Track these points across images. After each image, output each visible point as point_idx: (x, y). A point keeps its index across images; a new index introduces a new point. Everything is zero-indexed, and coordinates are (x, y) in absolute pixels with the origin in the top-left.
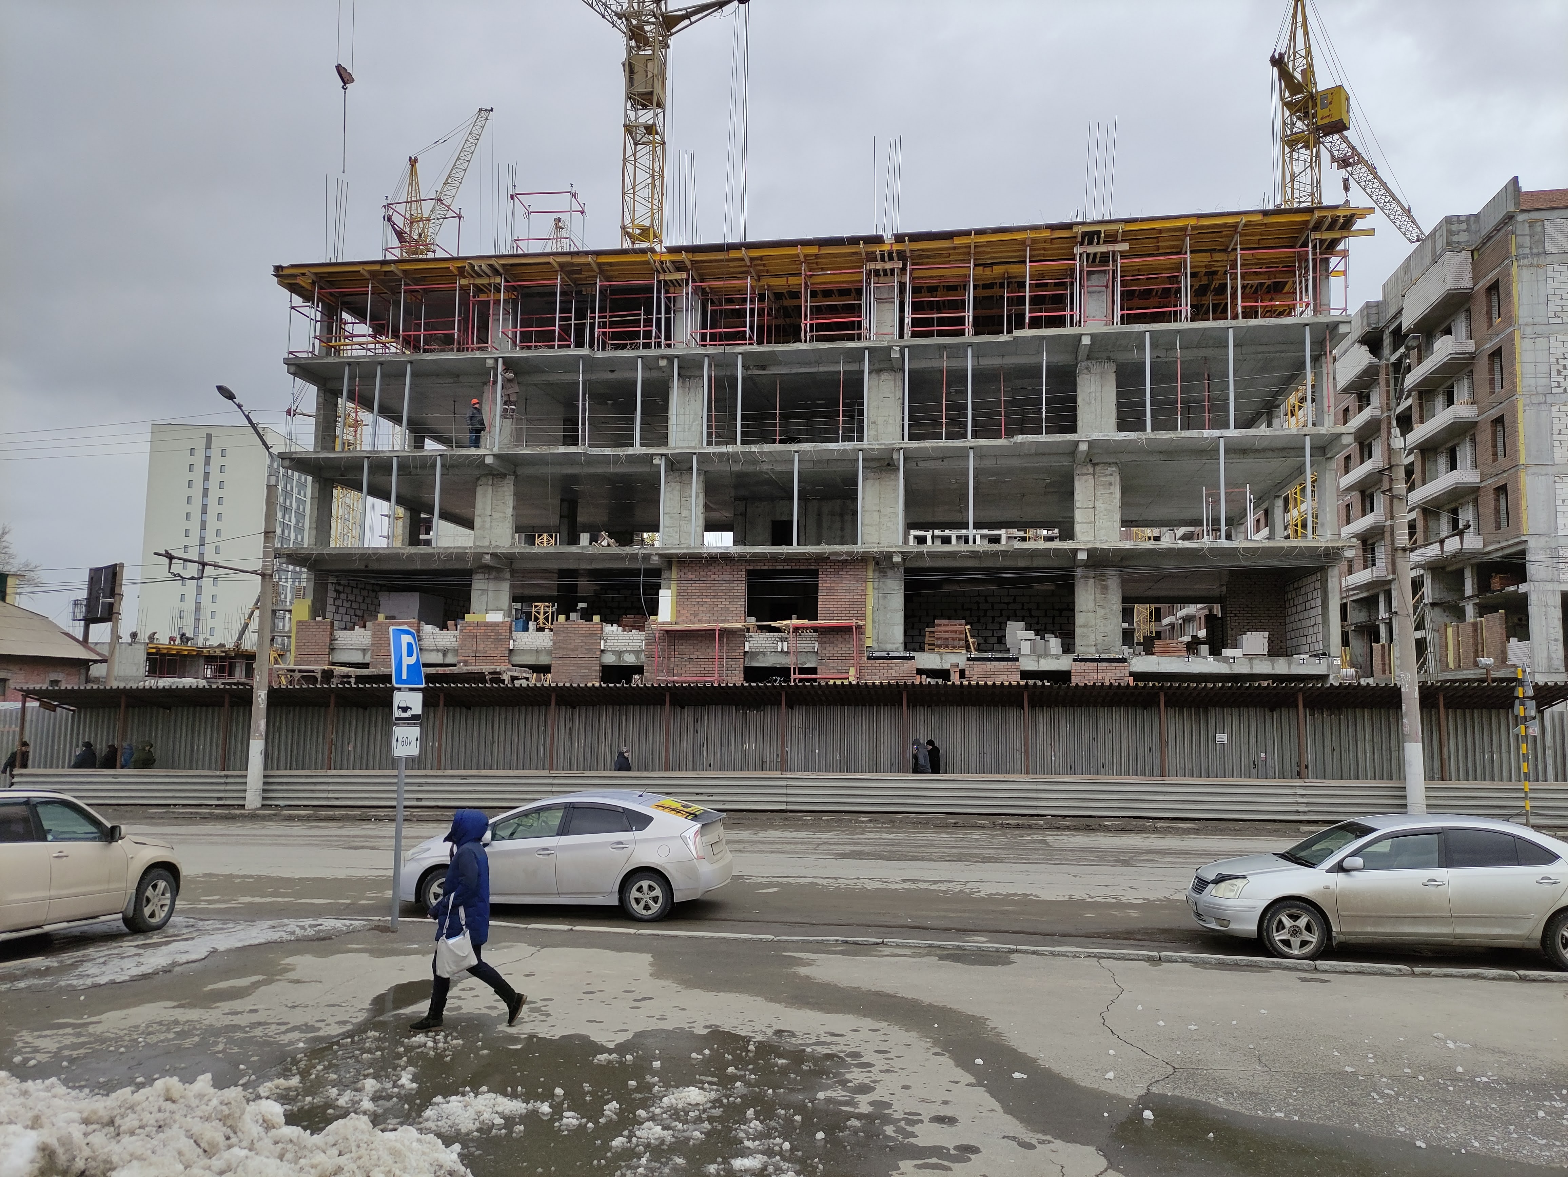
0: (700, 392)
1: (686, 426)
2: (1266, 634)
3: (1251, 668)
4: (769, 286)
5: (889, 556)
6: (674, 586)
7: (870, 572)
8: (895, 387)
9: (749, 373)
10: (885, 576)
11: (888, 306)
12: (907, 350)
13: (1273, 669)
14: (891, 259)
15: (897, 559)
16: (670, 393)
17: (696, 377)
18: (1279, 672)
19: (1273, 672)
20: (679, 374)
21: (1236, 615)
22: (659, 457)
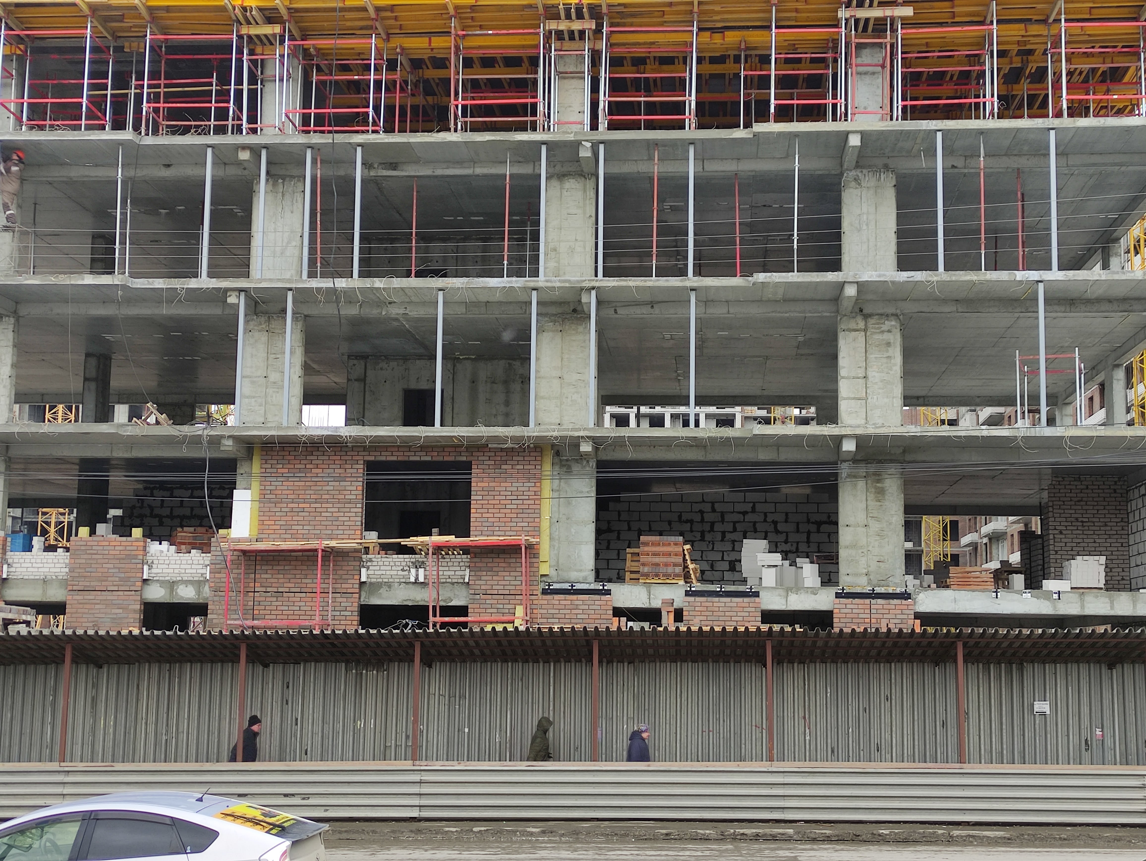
0: (300, 200)
1: (278, 249)
2: (1103, 559)
3: (1083, 607)
4: (403, 49)
5: (575, 443)
6: (255, 485)
7: (547, 467)
8: (584, 199)
9: (372, 173)
10: (569, 471)
11: (575, 83)
12: (602, 147)
13: (1112, 608)
14: (580, 16)
15: (586, 448)
16: (255, 200)
17: (292, 177)
18: (1120, 613)
19: (1112, 613)
20: (268, 173)
21: (1061, 533)
22: (234, 294)
